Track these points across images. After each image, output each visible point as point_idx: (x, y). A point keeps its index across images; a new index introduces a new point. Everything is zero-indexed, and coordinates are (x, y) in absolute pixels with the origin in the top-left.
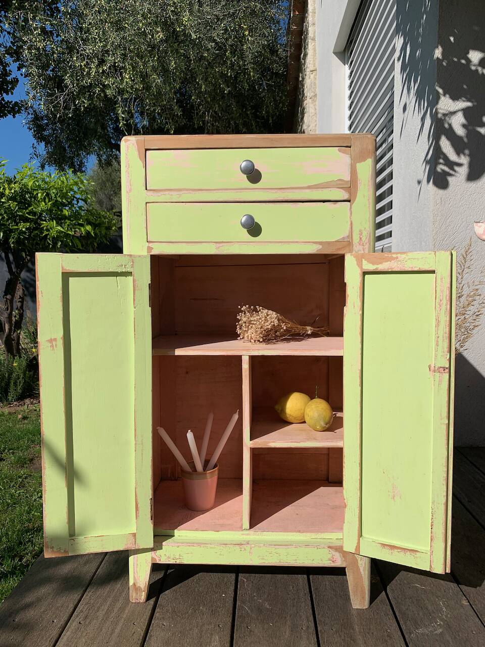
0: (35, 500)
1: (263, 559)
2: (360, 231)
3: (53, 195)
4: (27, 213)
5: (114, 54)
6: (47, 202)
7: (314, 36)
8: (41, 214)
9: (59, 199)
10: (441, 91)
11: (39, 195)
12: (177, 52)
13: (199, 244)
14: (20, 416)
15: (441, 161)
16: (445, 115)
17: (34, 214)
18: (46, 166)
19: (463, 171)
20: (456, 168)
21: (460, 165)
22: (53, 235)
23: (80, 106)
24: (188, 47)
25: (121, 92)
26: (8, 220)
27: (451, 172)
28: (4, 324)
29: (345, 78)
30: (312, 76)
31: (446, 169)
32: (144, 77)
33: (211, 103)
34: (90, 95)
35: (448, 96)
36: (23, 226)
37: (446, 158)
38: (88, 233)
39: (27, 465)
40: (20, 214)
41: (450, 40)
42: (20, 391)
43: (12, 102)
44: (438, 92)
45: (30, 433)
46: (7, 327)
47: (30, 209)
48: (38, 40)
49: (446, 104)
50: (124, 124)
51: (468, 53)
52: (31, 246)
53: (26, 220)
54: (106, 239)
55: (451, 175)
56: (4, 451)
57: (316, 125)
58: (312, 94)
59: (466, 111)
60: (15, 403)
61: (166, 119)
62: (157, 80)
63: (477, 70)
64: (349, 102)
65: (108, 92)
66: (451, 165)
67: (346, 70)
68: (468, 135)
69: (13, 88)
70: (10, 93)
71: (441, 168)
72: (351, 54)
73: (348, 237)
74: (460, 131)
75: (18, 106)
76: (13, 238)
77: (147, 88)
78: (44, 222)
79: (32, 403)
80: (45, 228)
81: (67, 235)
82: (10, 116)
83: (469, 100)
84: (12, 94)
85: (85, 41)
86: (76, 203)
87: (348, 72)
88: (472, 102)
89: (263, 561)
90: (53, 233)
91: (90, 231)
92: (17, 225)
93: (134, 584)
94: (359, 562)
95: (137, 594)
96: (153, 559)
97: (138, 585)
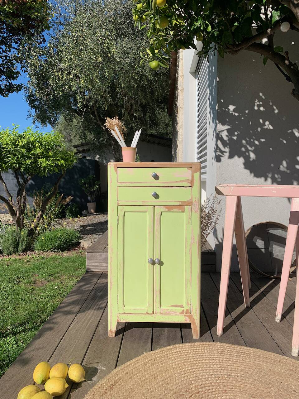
0: (40, 300)
3: (44, 145)
4: (30, 154)
5: (76, 69)
6: (41, 148)
7: (182, 57)
8: (37, 154)
9: (47, 147)
10: (217, 122)
11: (37, 145)
12: (109, 66)
13: (136, 202)
14: (25, 261)
15: (218, 151)
16: (220, 132)
17: (34, 155)
18: (36, 122)
19: (227, 155)
20: (224, 154)
21: (226, 152)
22: (44, 166)
23: (57, 95)
24: (115, 64)
25: (79, 88)
26: (20, 158)
27: (222, 155)
28: (16, 212)
29: (195, 85)
30: (181, 79)
31: (220, 154)
32: (92, 80)
33: (127, 92)
34: (62, 89)
35: (220, 124)
36: (28, 162)
37: (220, 149)
38: (62, 164)
39: (33, 284)
40: (27, 155)
41: (221, 101)
42: (25, 247)
43: (16, 85)
45: (33, 269)
46: (18, 213)
47: (32, 152)
48: (36, 62)
50: (80, 105)
51: (229, 106)
52: (32, 172)
53: (30, 158)
54: (71, 166)
55: (222, 156)
56: (20, 277)
57: (183, 105)
58: (181, 88)
59: (228, 130)
60: (22, 254)
61: (103, 102)
62: (98, 82)
63: (232, 113)
64: (198, 98)
65: (73, 89)
66: (222, 152)
67: (196, 82)
68: (229, 140)
69: (17, 77)
70: (15, 79)
71: (218, 153)
72: (199, 73)
74: (226, 138)
75: (20, 87)
76: (23, 167)
77: (93, 86)
78: (39, 159)
79: (31, 254)
80: (39, 162)
81: (51, 166)
82: (15, 92)
83: (229, 125)
84: (16, 80)
85: (61, 61)
86: (55, 147)
87: (197, 83)
88: (230, 126)
89: (160, 321)
90: (44, 165)
91: (63, 163)
92: (25, 161)
93: (110, 330)
94: (196, 321)
95: (111, 334)
96: (118, 320)
97: (112, 330)
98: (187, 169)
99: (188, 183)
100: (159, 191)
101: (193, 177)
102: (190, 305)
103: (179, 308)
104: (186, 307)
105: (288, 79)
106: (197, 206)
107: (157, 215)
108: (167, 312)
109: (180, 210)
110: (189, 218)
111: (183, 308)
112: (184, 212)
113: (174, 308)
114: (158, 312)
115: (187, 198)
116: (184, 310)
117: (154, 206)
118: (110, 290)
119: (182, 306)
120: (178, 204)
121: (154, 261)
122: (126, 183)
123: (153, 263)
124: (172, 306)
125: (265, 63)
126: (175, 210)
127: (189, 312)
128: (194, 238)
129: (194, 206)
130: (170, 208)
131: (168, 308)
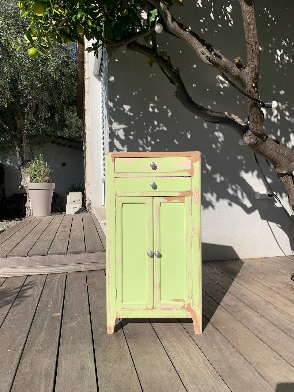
1: (160, 315)
2: (195, 188)
10: (113, 120)
13: (135, 193)
15: (114, 148)
16: (115, 130)
21: (123, 151)
29: (99, 87)
30: (87, 81)
35: (116, 123)
37: (117, 148)
41: (115, 100)
44: (112, 121)
49: (115, 126)
51: (123, 106)
57: (89, 107)
58: (88, 91)
59: (124, 130)
63: (128, 113)
64: (102, 100)
66: (119, 150)
67: (100, 84)
68: (126, 139)
73: (191, 190)
74: (123, 137)
88: (126, 126)
89: (160, 316)
93: (109, 326)
94: (197, 316)
95: (110, 330)
96: (116, 316)
97: (110, 327)
98: (187, 158)
99: (188, 173)
100: (158, 182)
101: (192, 166)
102: (191, 299)
103: (181, 303)
104: (188, 302)
105: (172, 81)
106: (198, 197)
107: (156, 206)
108: (167, 307)
109: (180, 201)
110: (189, 209)
111: (184, 302)
112: (184, 203)
113: (175, 303)
114: (158, 307)
115: (186, 189)
116: (185, 305)
117: (153, 197)
118: (109, 284)
119: (183, 301)
120: (178, 194)
121: (154, 254)
122: (124, 174)
123: (152, 256)
124: (173, 300)
125: (151, 65)
126: (175, 201)
127: (190, 306)
128: (194, 230)
129: (194, 196)
130: (169, 199)
131: (168, 303)
